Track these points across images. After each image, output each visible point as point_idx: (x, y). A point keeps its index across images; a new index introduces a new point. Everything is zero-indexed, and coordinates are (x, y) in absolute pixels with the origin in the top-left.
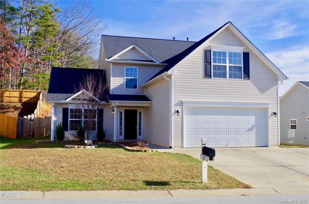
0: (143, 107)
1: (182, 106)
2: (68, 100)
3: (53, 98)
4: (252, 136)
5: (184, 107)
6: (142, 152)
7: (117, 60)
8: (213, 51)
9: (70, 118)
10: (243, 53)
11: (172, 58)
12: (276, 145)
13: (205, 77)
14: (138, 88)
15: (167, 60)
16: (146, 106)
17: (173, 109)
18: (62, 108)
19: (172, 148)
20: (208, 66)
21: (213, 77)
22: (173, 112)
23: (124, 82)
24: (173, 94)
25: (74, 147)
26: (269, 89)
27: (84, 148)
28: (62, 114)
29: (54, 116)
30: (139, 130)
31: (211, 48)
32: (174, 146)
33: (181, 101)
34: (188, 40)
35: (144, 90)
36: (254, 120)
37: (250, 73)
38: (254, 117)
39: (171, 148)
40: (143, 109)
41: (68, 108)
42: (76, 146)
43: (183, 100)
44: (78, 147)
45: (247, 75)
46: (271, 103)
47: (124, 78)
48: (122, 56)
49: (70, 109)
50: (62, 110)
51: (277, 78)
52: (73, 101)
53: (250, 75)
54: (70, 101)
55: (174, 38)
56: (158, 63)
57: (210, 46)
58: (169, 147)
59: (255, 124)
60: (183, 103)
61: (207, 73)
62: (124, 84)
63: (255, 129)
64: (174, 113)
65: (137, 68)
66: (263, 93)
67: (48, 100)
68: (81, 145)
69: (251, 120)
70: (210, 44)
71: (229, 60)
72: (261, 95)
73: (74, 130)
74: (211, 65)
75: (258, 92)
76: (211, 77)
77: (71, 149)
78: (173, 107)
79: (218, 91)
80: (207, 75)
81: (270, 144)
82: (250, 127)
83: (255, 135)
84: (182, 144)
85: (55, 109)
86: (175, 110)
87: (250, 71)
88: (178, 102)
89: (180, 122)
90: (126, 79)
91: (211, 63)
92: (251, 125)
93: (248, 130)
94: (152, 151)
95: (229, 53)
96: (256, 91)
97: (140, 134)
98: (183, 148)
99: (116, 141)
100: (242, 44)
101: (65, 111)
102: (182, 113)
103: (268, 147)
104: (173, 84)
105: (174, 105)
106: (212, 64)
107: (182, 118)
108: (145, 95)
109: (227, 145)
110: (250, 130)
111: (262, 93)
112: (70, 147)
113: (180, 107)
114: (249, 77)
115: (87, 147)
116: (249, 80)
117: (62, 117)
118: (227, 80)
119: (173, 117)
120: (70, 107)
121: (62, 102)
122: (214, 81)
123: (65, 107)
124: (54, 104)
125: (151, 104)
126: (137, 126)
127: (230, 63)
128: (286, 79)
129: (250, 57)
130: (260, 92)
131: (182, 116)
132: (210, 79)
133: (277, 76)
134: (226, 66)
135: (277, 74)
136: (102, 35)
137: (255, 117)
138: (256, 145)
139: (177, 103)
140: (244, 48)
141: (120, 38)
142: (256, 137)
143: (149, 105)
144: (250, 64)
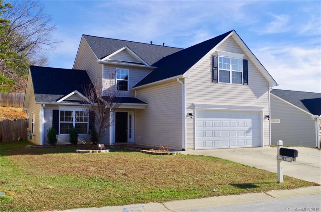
0: (133, 110)
1: (194, 108)
2: (59, 101)
3: (42, 99)
4: (249, 137)
5: (195, 110)
6: (168, 154)
7: (109, 61)
8: (219, 57)
9: (60, 121)
10: (243, 60)
11: (158, 61)
12: (268, 145)
13: (213, 81)
14: (129, 90)
15: (155, 63)
16: (137, 109)
17: (187, 111)
18: (52, 110)
19: (186, 150)
20: (215, 71)
21: (220, 82)
22: (186, 114)
23: (115, 83)
24: (186, 97)
25: (89, 152)
26: (263, 94)
27: (99, 152)
28: (52, 116)
29: (44, 118)
30: (130, 133)
31: (217, 54)
32: (187, 149)
33: (193, 104)
34: (164, 45)
35: (135, 93)
36: (251, 122)
37: (249, 79)
38: (250, 120)
39: (184, 150)
40: (133, 112)
41: (58, 109)
42: (91, 151)
43: (195, 103)
44: (93, 152)
45: (246, 81)
46: (264, 107)
47: (115, 80)
48: (114, 58)
49: (61, 111)
50: (52, 112)
51: (268, 84)
52: (64, 102)
53: (249, 81)
54: (61, 102)
55: (151, 42)
56: (148, 66)
57: (216, 51)
58: (182, 150)
59: (251, 126)
60: (194, 106)
61: (214, 78)
62: (115, 86)
63: (251, 131)
64: (187, 116)
65: (128, 70)
66: (259, 98)
67: (38, 101)
68: (95, 150)
69: (248, 122)
70: (216, 50)
71: (232, 65)
72: (257, 99)
73: (65, 133)
74: (217, 70)
75: (254, 97)
76: (218, 82)
77: (85, 154)
78: (186, 109)
79: (224, 95)
80: (214, 79)
81: (264, 145)
82: (248, 129)
83: (251, 136)
84: (194, 146)
85: (45, 111)
86: (187, 113)
87: (249, 77)
88: (190, 104)
89: (192, 125)
90: (117, 80)
91: (217, 68)
92: (249, 127)
93: (246, 132)
94: (177, 154)
95: (232, 59)
96: (253, 95)
97: (130, 137)
98: (195, 150)
99: (112, 145)
100: (242, 52)
101: (55, 113)
102: (194, 116)
103: (262, 147)
104: (186, 87)
105: (187, 108)
106: (219, 69)
107: (194, 121)
108: (135, 97)
109: (230, 146)
110: (248, 132)
111: (257, 98)
112: (84, 152)
113: (192, 110)
114: (247, 82)
115: (102, 151)
116: (247, 86)
117: (52, 120)
118: (231, 85)
119: (186, 120)
120: (61, 109)
121: (53, 103)
122: (220, 85)
123: (56, 108)
124: (44, 106)
125: (146, 107)
126: (127, 129)
127: (232, 69)
128: (277, 85)
129: (248, 64)
130: (256, 97)
131: (194, 119)
132: (217, 83)
133: (268, 82)
134: (229, 71)
135: (268, 81)
136: (83, 35)
137: (252, 120)
138: (252, 145)
139: (189, 106)
140: (244, 56)
141: (102, 39)
142: (252, 138)
143: (144, 108)
144: (248, 70)
